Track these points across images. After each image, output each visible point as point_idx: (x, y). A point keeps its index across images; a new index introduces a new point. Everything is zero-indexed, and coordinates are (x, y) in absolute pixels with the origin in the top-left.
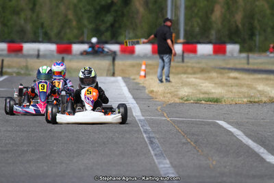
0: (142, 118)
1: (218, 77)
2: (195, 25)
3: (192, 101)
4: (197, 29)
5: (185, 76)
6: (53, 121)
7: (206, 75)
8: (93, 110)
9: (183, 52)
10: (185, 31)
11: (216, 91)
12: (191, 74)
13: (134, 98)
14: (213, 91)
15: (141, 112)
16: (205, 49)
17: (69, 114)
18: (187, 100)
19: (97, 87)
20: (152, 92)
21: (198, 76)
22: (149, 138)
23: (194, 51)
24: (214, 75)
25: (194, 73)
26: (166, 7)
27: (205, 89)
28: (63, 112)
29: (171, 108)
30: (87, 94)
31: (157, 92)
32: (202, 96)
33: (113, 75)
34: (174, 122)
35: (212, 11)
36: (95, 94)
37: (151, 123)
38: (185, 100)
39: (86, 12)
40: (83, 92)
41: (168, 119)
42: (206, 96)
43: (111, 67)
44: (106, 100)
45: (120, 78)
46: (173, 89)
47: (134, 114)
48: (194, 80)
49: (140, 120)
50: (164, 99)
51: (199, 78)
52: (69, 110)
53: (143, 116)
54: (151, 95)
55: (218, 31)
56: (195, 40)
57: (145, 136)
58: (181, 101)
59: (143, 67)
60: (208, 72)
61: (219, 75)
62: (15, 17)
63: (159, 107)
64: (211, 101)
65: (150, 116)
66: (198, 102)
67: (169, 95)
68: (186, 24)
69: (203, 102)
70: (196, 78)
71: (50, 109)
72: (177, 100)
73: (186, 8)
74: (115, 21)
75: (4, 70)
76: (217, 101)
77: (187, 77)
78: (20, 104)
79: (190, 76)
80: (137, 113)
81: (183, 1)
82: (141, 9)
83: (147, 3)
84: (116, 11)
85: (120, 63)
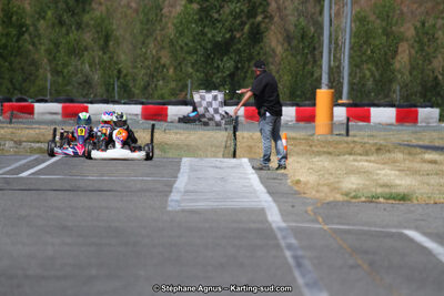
0: (283, 225)
1: (404, 160)
2: (368, 73)
3: (363, 199)
4: (370, 83)
5: (352, 158)
6: (89, 157)
7: (388, 155)
9: (348, 120)
10: (351, 84)
11: (403, 182)
12: (361, 155)
13: (269, 192)
14: (398, 182)
15: (282, 215)
16: (383, 115)
18: (355, 197)
19: (128, 130)
20: (298, 182)
21: (372, 158)
22: (296, 258)
24: (399, 156)
25: (366, 153)
26: (321, 45)
27: (385, 180)
29: (330, 209)
30: (118, 134)
31: (306, 184)
32: (379, 190)
33: (234, 156)
34: (335, 231)
35: (396, 52)
36: (124, 134)
37: (297, 232)
38: (352, 197)
39: (189, 53)
40: (115, 132)
41: (326, 227)
42: (387, 190)
43: (231, 142)
44: (135, 141)
45: (245, 160)
46: (332, 179)
47: (270, 218)
48: (366, 164)
49: (280, 229)
50: (318, 195)
51: (374, 162)
52: (102, 148)
53: (285, 221)
54: (296, 188)
55: (405, 86)
56: (366, 102)
57: (288, 254)
58: (346, 198)
60: (389, 151)
61: (407, 157)
63: (310, 208)
64: (394, 199)
65: (296, 221)
66: (373, 199)
67: (326, 189)
68: (350, 75)
69: (381, 200)
70: (370, 161)
72: (339, 197)
73: (351, 48)
74: (237, 68)
76: (404, 198)
77: (355, 160)
78: (61, 147)
79: (359, 158)
80: (274, 217)
81: (348, 36)
82: (279, 49)
83: (288, 38)
84: (239, 52)
85: (246, 134)
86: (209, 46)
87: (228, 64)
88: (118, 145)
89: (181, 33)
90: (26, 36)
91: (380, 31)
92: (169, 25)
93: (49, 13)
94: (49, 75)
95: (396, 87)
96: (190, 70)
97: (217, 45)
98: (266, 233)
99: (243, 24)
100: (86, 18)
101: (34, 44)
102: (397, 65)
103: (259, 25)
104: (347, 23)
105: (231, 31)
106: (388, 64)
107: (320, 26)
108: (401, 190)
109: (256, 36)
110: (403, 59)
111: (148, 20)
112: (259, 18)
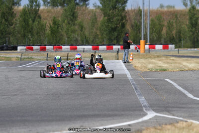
2: (154, 36)
3: (154, 70)
4: (155, 38)
5: (150, 59)
6: (84, 77)
7: (160, 58)
8: (101, 72)
9: (149, 48)
10: (150, 39)
11: (165, 66)
13: (128, 69)
14: (163, 66)
15: (131, 75)
16: (159, 47)
17: (90, 74)
20: (136, 66)
21: (156, 59)
22: (135, 87)
23: (154, 48)
24: (164, 58)
25: (155, 58)
26: (141, 28)
27: (160, 65)
28: (88, 74)
29: (144, 74)
30: (97, 66)
31: (138, 67)
32: (158, 68)
33: (118, 59)
34: (146, 80)
35: (162, 30)
36: (101, 66)
37: (136, 80)
38: (150, 70)
39: (105, 31)
41: (143, 79)
42: (160, 68)
43: (117, 56)
45: (121, 61)
46: (145, 65)
48: (154, 61)
49: (131, 79)
50: (141, 70)
52: (90, 73)
53: (132, 77)
54: (135, 68)
56: (154, 43)
57: (133, 86)
59: (131, 56)
60: (161, 57)
61: (166, 59)
62: (73, 34)
63: (139, 73)
64: (162, 70)
65: (135, 77)
66: (156, 71)
67: (143, 68)
68: (150, 36)
69: (159, 71)
71: (82, 73)
72: (147, 70)
73: (150, 29)
74: (118, 35)
75: (69, 58)
76: (165, 70)
79: (152, 59)
80: (129, 76)
81: (149, 25)
82: (130, 29)
83: (132, 26)
84: (119, 30)
85: (121, 53)
86: (110, 29)
87: (116, 34)
88: (98, 71)
89: (102, 26)
90: (60, 28)
91: (158, 24)
92: (99, 23)
93: (66, 21)
94: (66, 39)
95: (163, 39)
96: (105, 36)
97: (112, 29)
98: (127, 81)
99: (120, 23)
100: (76, 22)
101: (62, 30)
102: (163, 33)
103: (124, 23)
104: (148, 22)
105: (116, 24)
106: (160, 33)
107: (141, 23)
108: (164, 68)
109: (123, 26)
110: (164, 31)
111: (93, 22)
112: (124, 21)
